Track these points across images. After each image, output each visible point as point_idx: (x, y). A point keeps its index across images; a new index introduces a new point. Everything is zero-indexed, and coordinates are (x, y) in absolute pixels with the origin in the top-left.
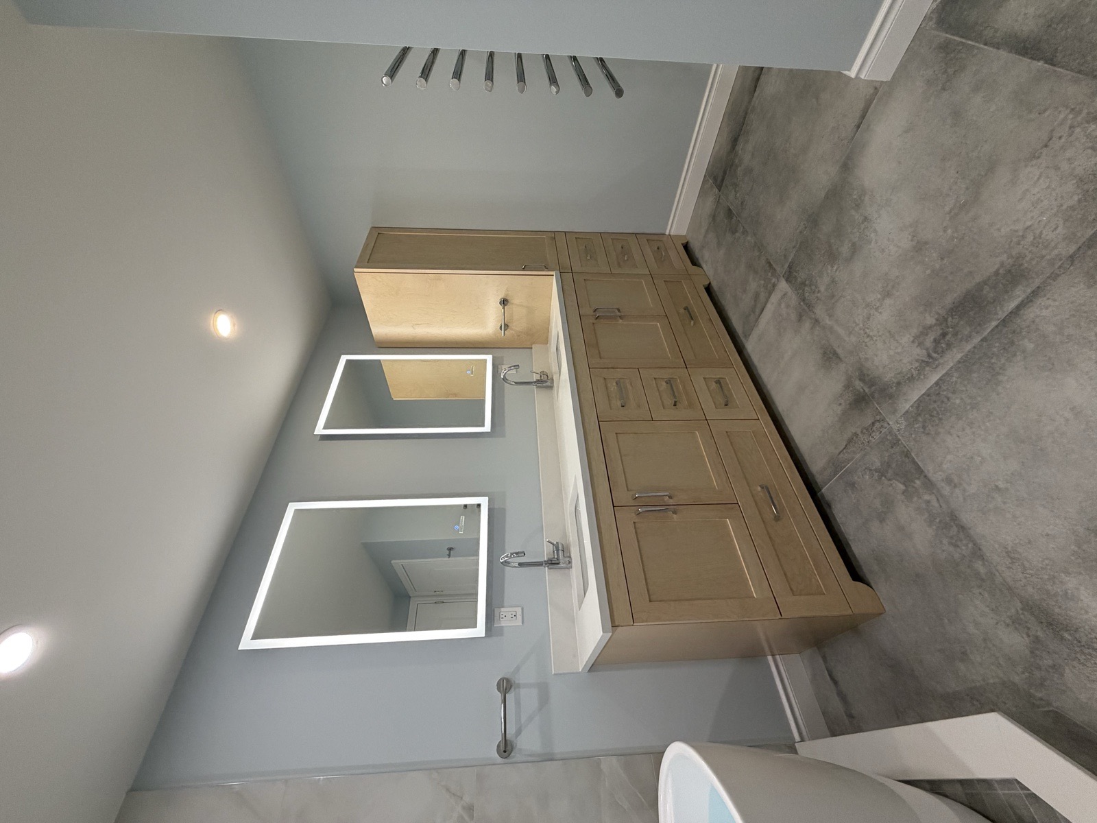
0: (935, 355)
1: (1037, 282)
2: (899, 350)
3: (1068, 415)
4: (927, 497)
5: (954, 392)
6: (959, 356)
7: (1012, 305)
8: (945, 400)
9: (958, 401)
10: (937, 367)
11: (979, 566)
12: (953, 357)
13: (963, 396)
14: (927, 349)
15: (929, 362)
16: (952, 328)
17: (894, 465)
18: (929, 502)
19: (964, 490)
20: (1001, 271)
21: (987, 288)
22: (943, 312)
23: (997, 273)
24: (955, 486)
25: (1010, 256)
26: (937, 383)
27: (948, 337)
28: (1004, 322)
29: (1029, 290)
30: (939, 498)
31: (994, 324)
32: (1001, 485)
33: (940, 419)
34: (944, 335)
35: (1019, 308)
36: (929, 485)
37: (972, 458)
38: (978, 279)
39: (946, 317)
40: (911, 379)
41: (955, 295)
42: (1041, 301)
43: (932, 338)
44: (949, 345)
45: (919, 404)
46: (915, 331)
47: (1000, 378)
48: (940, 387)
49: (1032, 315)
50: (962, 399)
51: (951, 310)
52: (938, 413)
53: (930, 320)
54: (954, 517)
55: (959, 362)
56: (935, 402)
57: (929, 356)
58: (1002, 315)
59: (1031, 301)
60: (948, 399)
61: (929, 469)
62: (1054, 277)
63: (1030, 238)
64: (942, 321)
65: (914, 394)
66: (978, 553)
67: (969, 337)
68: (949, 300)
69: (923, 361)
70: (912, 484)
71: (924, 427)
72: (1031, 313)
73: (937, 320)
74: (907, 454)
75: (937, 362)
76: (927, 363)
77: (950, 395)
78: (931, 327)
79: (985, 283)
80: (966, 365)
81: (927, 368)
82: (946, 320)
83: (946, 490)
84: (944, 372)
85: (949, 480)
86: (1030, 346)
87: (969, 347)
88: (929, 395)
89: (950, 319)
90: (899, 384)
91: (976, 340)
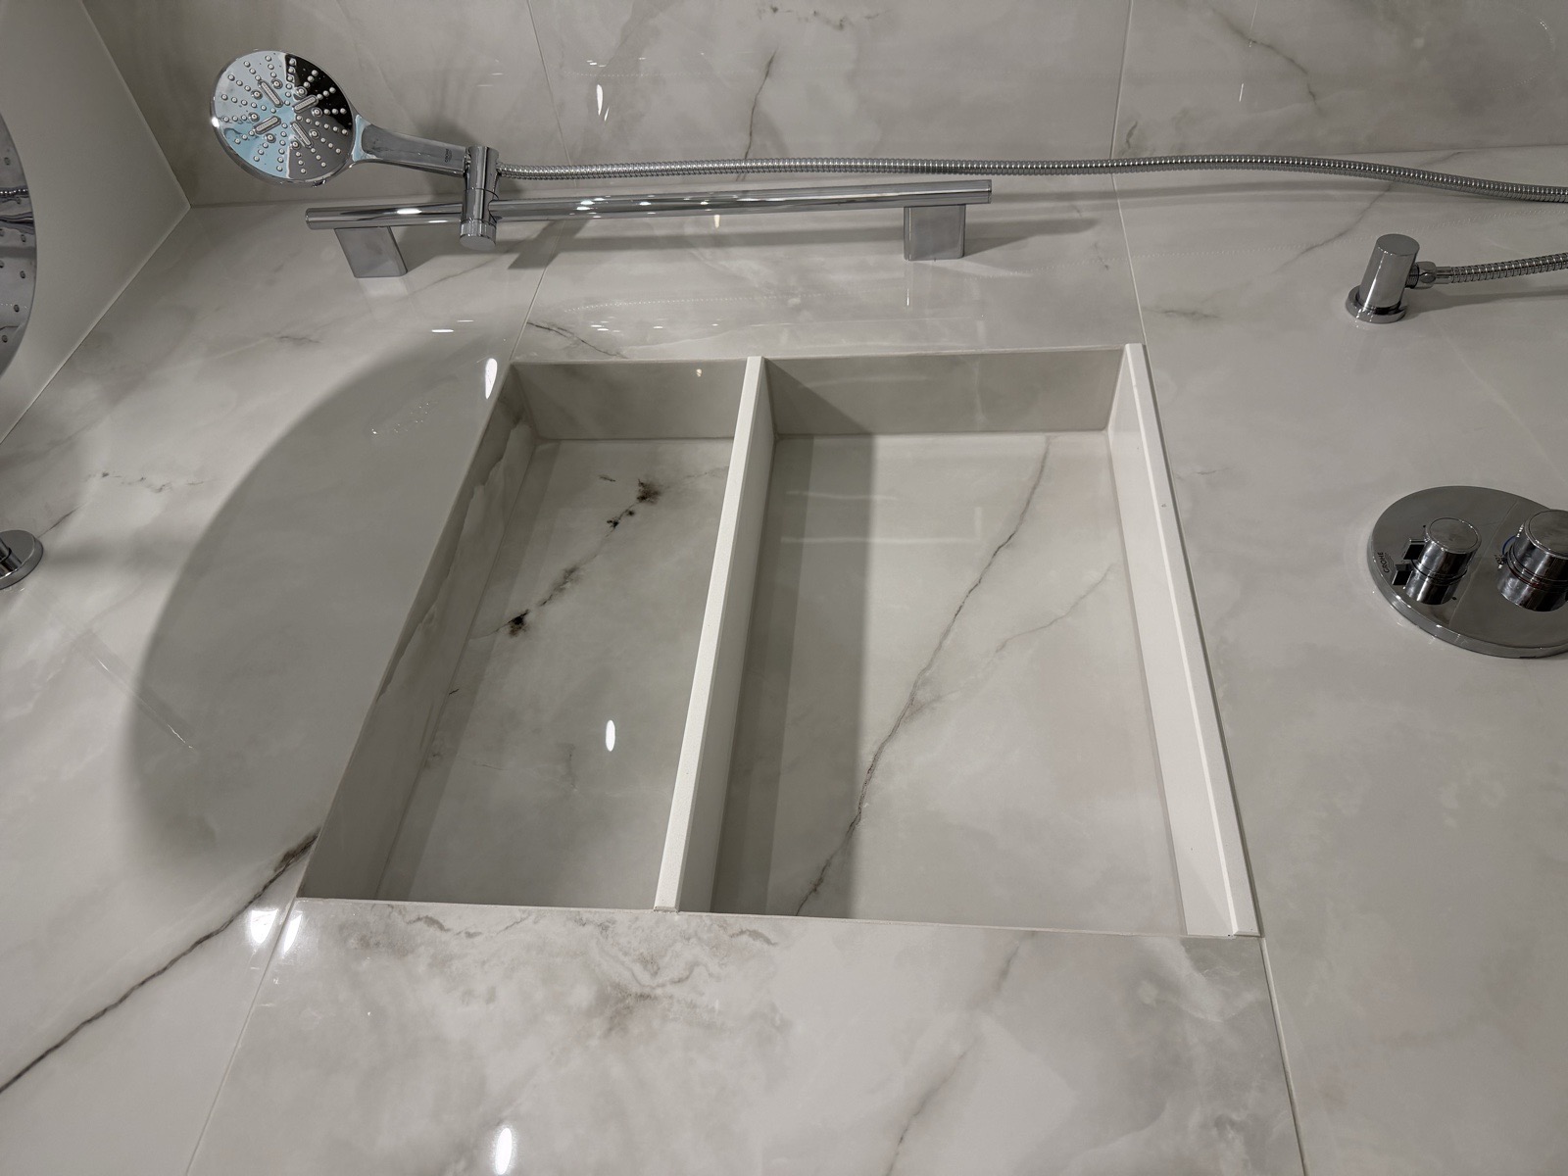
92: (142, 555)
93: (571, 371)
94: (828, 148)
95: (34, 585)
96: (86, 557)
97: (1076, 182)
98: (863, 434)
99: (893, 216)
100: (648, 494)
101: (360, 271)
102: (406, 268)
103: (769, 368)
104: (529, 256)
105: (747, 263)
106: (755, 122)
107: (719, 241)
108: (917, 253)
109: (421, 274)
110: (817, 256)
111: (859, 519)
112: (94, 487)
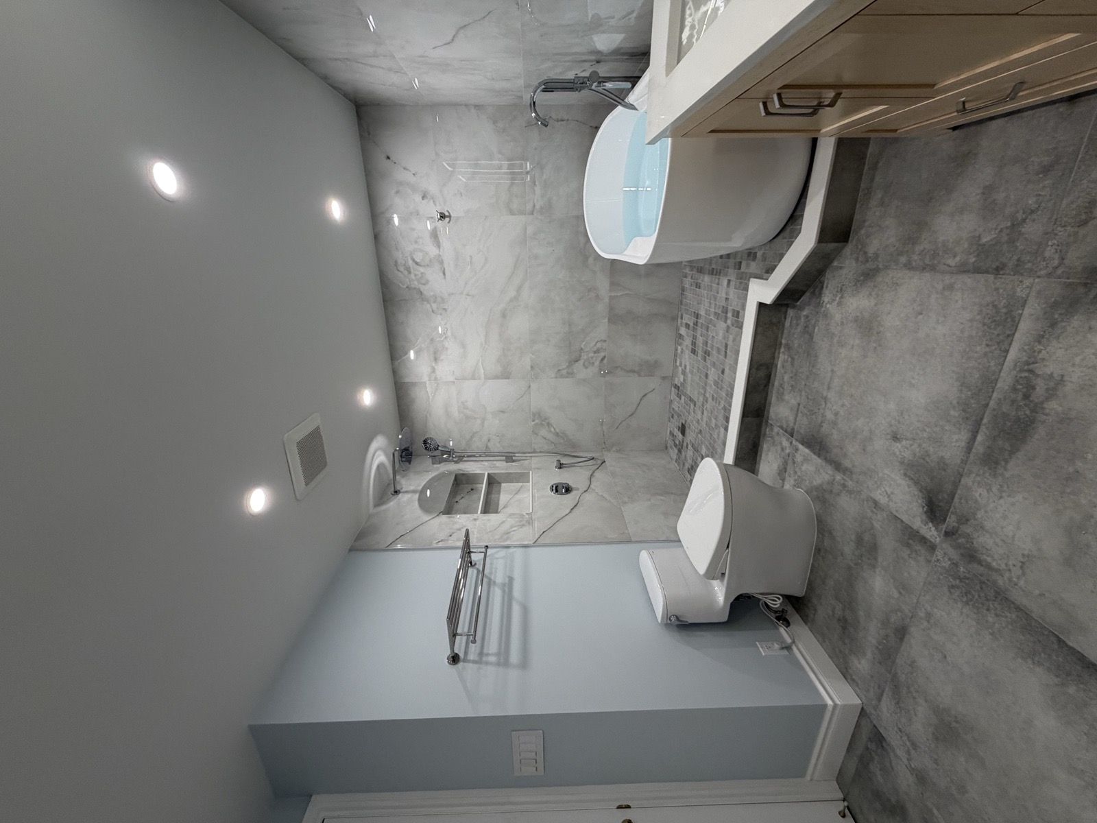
0: (1026, 374)
1: (972, 457)
2: (1077, 360)
3: (913, 381)
4: (958, 259)
5: (985, 354)
6: (999, 385)
7: (979, 438)
8: (989, 343)
9: (978, 348)
10: (1016, 365)
11: (903, 259)
12: (1005, 381)
13: (976, 355)
14: (1038, 376)
15: (1028, 367)
16: (1020, 406)
17: (1005, 247)
18: (955, 256)
19: (937, 293)
20: (1003, 463)
21: (1007, 446)
22: (1041, 417)
23: (1007, 462)
24: (944, 289)
25: (1002, 475)
26: (1007, 351)
27: (1020, 396)
28: (978, 424)
29: (974, 450)
30: (948, 269)
31: (985, 421)
32: (920, 317)
33: (984, 324)
34: (1026, 397)
35: (974, 438)
36: (963, 269)
37: (945, 317)
38: (1020, 454)
39: (1034, 414)
40: (1040, 339)
41: (1036, 436)
42: (963, 444)
43: (1038, 389)
44: (1014, 390)
45: (1014, 321)
46: (1069, 387)
47: (959, 384)
48: (1000, 350)
49: (962, 433)
50: (976, 352)
51: (1033, 422)
52: (989, 327)
53: (1053, 406)
54: (933, 268)
55: (997, 380)
56: (998, 335)
57: (1031, 371)
58: (983, 428)
59: (968, 443)
60: (987, 345)
61: (968, 280)
62: (964, 462)
63: (995, 489)
64: (1036, 408)
65: (1026, 327)
66: (909, 266)
67: (999, 402)
68: (1041, 431)
69: (1036, 363)
70: (976, 254)
71: (995, 306)
72: (964, 436)
73: (1043, 408)
74: (998, 271)
75: (1018, 369)
76: (1028, 363)
77: (988, 349)
78: (1047, 399)
79: (1012, 452)
80: (990, 381)
81: (1025, 358)
82: (1033, 411)
83: (948, 279)
84: (1006, 363)
85: (950, 287)
86: (952, 412)
87: (995, 395)
88: (1008, 336)
89: (1028, 412)
90: (1053, 325)
91: (992, 404)
92: (414, 492)
93: (463, 474)
94: (496, 450)
95: (400, 495)
96: (407, 492)
97: (528, 455)
98: (500, 483)
99: (504, 458)
100: (472, 490)
101: (433, 464)
102: (440, 463)
103: (488, 474)
104: (456, 462)
105: (486, 463)
106: (487, 447)
107: (482, 461)
108: (507, 462)
109: (442, 464)
110: (495, 462)
111: (499, 492)
112: (404, 486)
